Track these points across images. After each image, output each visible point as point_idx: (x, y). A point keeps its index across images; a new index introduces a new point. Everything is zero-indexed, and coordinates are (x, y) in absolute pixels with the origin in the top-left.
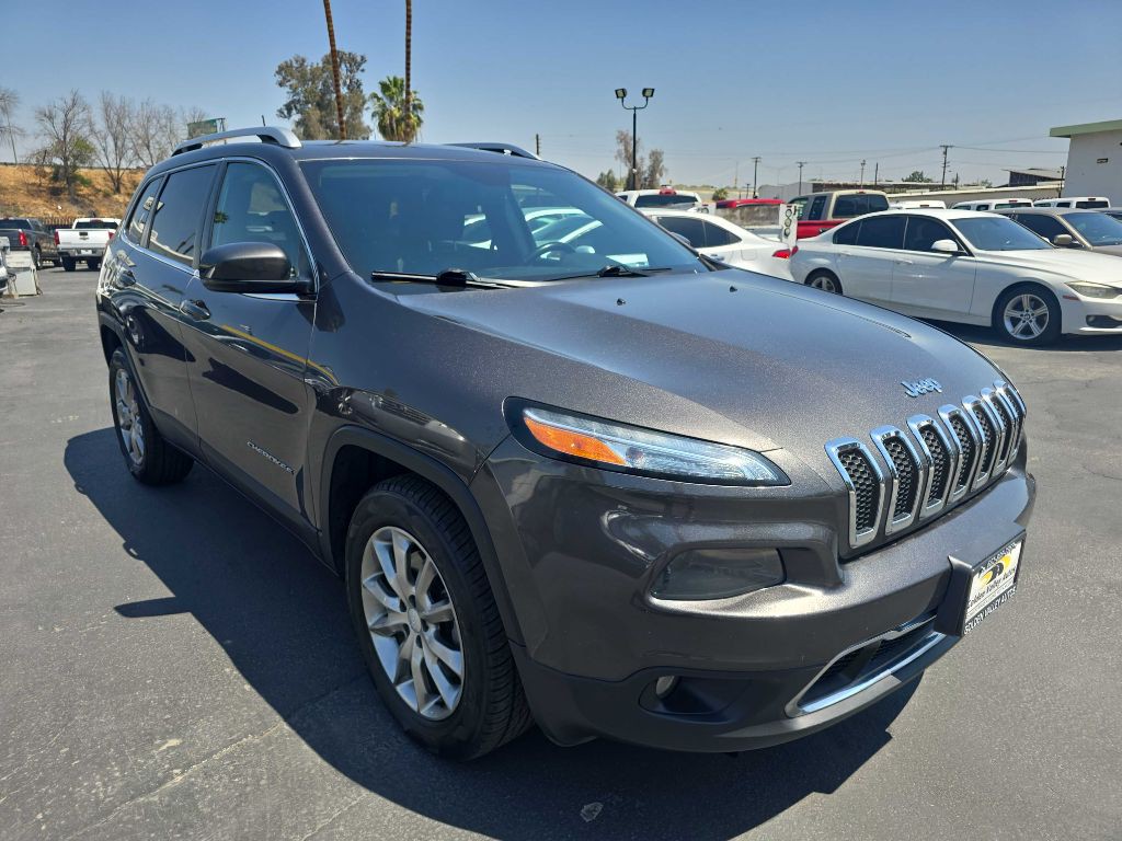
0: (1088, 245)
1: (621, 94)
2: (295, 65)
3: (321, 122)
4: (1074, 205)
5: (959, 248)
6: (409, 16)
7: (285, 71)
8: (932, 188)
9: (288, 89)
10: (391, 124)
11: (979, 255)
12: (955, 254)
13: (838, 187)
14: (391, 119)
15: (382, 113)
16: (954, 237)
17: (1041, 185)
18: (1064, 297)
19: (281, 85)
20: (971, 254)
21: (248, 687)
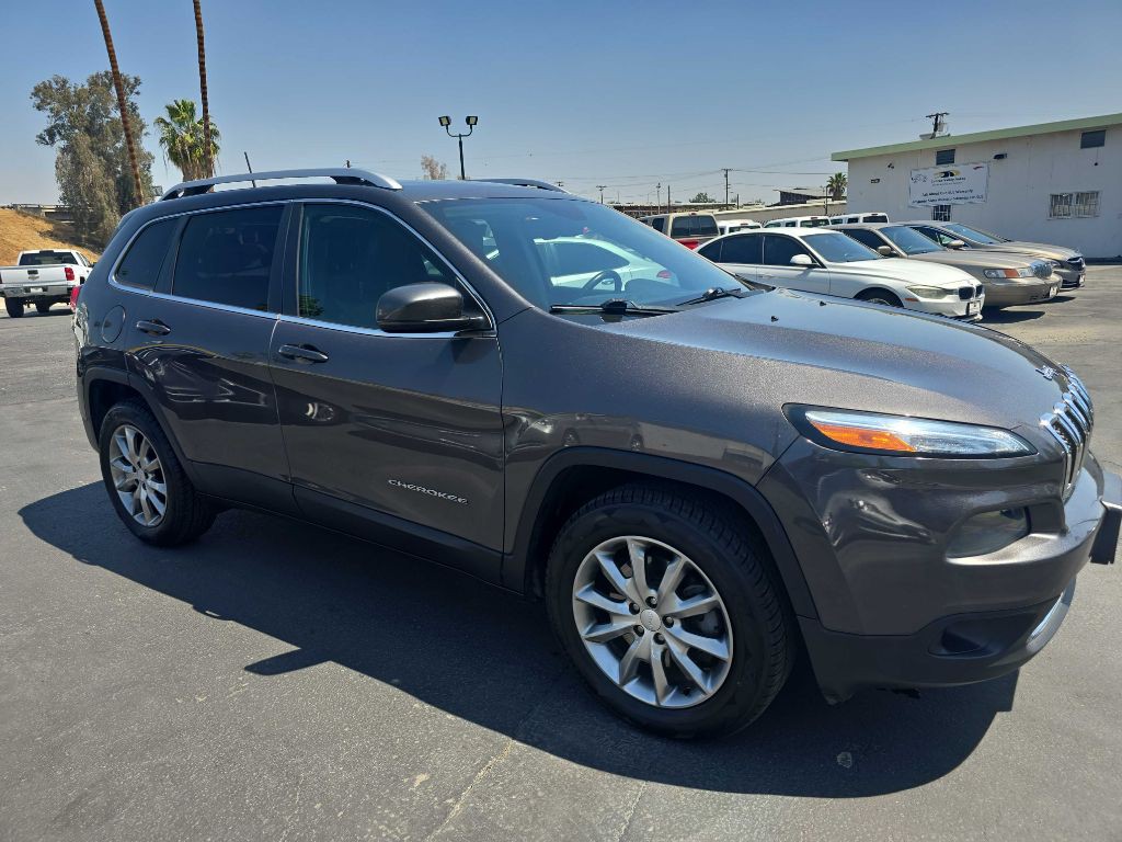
0: (903, 254)
1: (445, 121)
2: (54, 86)
3: (92, 149)
4: (861, 220)
5: (813, 261)
6: (200, 38)
7: (43, 94)
8: (720, 207)
9: (48, 113)
10: (183, 151)
11: (830, 266)
12: (810, 267)
13: (674, 209)
14: (183, 145)
15: (171, 140)
16: (807, 252)
17: (810, 203)
18: (908, 299)
19: (39, 108)
20: (823, 266)
21: (450, 716)
